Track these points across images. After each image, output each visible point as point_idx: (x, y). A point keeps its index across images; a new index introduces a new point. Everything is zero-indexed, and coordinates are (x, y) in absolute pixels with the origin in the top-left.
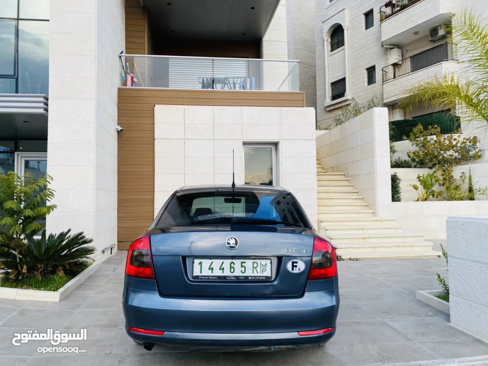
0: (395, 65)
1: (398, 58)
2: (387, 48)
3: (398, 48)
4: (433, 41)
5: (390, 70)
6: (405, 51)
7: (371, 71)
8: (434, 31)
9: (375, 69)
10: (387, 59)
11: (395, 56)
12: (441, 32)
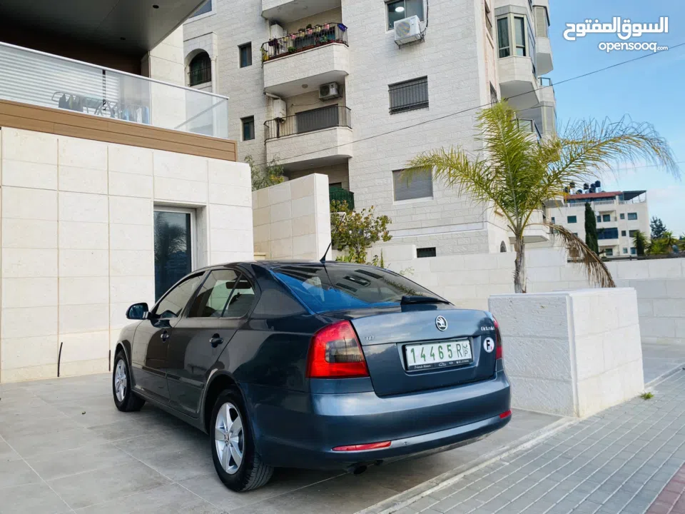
0: (279, 120)
1: (282, 112)
2: (269, 97)
3: (282, 99)
4: (323, 100)
5: (273, 126)
6: (289, 105)
7: (248, 122)
8: (324, 88)
9: (253, 121)
10: (269, 111)
11: (278, 110)
12: (333, 92)
